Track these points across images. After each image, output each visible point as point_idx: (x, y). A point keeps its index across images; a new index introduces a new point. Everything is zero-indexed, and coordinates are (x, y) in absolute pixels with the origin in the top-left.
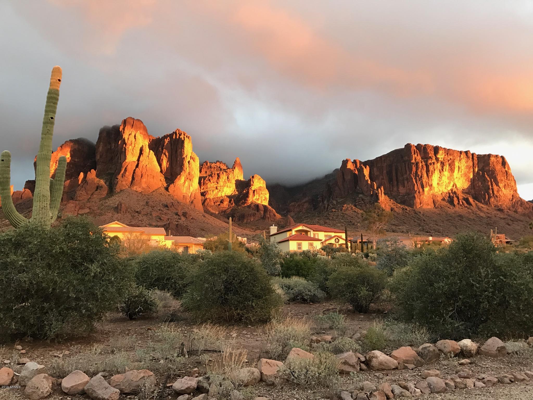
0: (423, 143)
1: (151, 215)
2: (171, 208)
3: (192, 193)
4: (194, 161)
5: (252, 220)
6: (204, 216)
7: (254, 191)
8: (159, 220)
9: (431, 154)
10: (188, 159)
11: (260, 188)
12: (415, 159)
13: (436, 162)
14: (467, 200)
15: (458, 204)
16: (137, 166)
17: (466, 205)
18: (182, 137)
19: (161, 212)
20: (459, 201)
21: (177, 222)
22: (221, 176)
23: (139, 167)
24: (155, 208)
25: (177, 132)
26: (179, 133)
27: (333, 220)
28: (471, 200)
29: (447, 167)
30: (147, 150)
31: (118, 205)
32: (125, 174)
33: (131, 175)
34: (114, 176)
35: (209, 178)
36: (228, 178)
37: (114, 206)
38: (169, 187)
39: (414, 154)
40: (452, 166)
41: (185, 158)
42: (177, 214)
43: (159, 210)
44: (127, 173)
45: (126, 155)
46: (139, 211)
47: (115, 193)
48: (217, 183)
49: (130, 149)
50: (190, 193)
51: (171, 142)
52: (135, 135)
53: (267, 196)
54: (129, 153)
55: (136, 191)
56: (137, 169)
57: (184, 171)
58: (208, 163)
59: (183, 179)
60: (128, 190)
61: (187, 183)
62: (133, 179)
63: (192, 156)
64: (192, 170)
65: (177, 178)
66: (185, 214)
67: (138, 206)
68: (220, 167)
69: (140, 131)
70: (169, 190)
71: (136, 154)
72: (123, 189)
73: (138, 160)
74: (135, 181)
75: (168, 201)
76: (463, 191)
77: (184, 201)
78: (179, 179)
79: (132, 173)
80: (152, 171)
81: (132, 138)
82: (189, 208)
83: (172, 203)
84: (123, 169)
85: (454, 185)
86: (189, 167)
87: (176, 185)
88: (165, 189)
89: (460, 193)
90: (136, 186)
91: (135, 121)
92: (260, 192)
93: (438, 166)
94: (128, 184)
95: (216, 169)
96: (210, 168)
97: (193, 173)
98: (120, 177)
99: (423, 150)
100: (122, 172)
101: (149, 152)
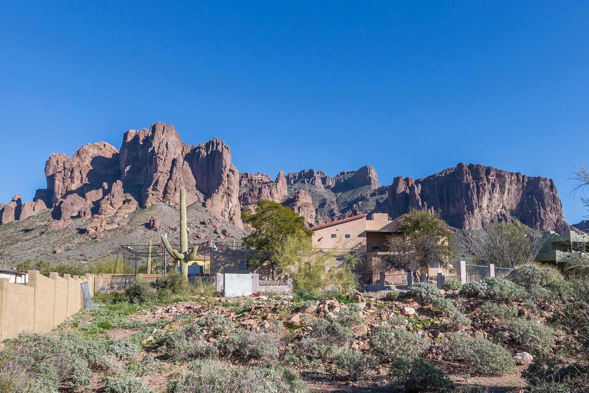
0: (475, 164)
2: (208, 225)
3: (231, 209)
4: (233, 174)
6: (245, 235)
7: (299, 208)
8: (196, 238)
9: (483, 175)
10: (227, 172)
11: (306, 205)
12: (467, 179)
13: (487, 183)
16: (170, 179)
18: (219, 148)
19: (198, 229)
21: (216, 240)
22: (263, 190)
23: (172, 179)
24: (191, 225)
25: (215, 141)
26: (216, 143)
28: (518, 222)
29: (498, 189)
30: (181, 160)
31: (150, 220)
32: (157, 186)
33: (164, 188)
34: (143, 188)
35: (249, 192)
36: (270, 192)
37: (145, 222)
38: (207, 202)
39: (466, 173)
40: (502, 187)
41: (224, 171)
42: (215, 232)
43: (196, 227)
44: (158, 185)
45: (157, 166)
46: (173, 227)
47: (146, 207)
48: (259, 197)
49: (162, 159)
50: (229, 209)
51: (207, 152)
52: (167, 143)
53: (314, 213)
54: (161, 163)
55: (169, 206)
56: (170, 181)
57: (222, 185)
58: (249, 175)
59: (221, 193)
60: (160, 204)
61: (225, 198)
62: (165, 192)
63: (232, 168)
64: (231, 184)
65: (214, 192)
66: (224, 232)
67: (173, 223)
68: (261, 180)
69: (172, 139)
70: (206, 205)
71: (168, 164)
72: (154, 203)
73: (171, 172)
74: (168, 195)
75: (206, 218)
76: (512, 213)
77: (222, 218)
78: (217, 194)
79: (164, 185)
80: (187, 184)
81: (163, 147)
82: (229, 225)
83: (210, 219)
84: (154, 181)
85: (504, 207)
86: (228, 180)
87: (214, 200)
88: (201, 204)
89: (508, 215)
90: (169, 200)
91: (165, 127)
92: (306, 209)
93: (488, 187)
94: (160, 198)
95: (257, 181)
96: (250, 181)
97: (232, 187)
98: (150, 189)
99: (474, 170)
100: (153, 184)
101: (183, 162)
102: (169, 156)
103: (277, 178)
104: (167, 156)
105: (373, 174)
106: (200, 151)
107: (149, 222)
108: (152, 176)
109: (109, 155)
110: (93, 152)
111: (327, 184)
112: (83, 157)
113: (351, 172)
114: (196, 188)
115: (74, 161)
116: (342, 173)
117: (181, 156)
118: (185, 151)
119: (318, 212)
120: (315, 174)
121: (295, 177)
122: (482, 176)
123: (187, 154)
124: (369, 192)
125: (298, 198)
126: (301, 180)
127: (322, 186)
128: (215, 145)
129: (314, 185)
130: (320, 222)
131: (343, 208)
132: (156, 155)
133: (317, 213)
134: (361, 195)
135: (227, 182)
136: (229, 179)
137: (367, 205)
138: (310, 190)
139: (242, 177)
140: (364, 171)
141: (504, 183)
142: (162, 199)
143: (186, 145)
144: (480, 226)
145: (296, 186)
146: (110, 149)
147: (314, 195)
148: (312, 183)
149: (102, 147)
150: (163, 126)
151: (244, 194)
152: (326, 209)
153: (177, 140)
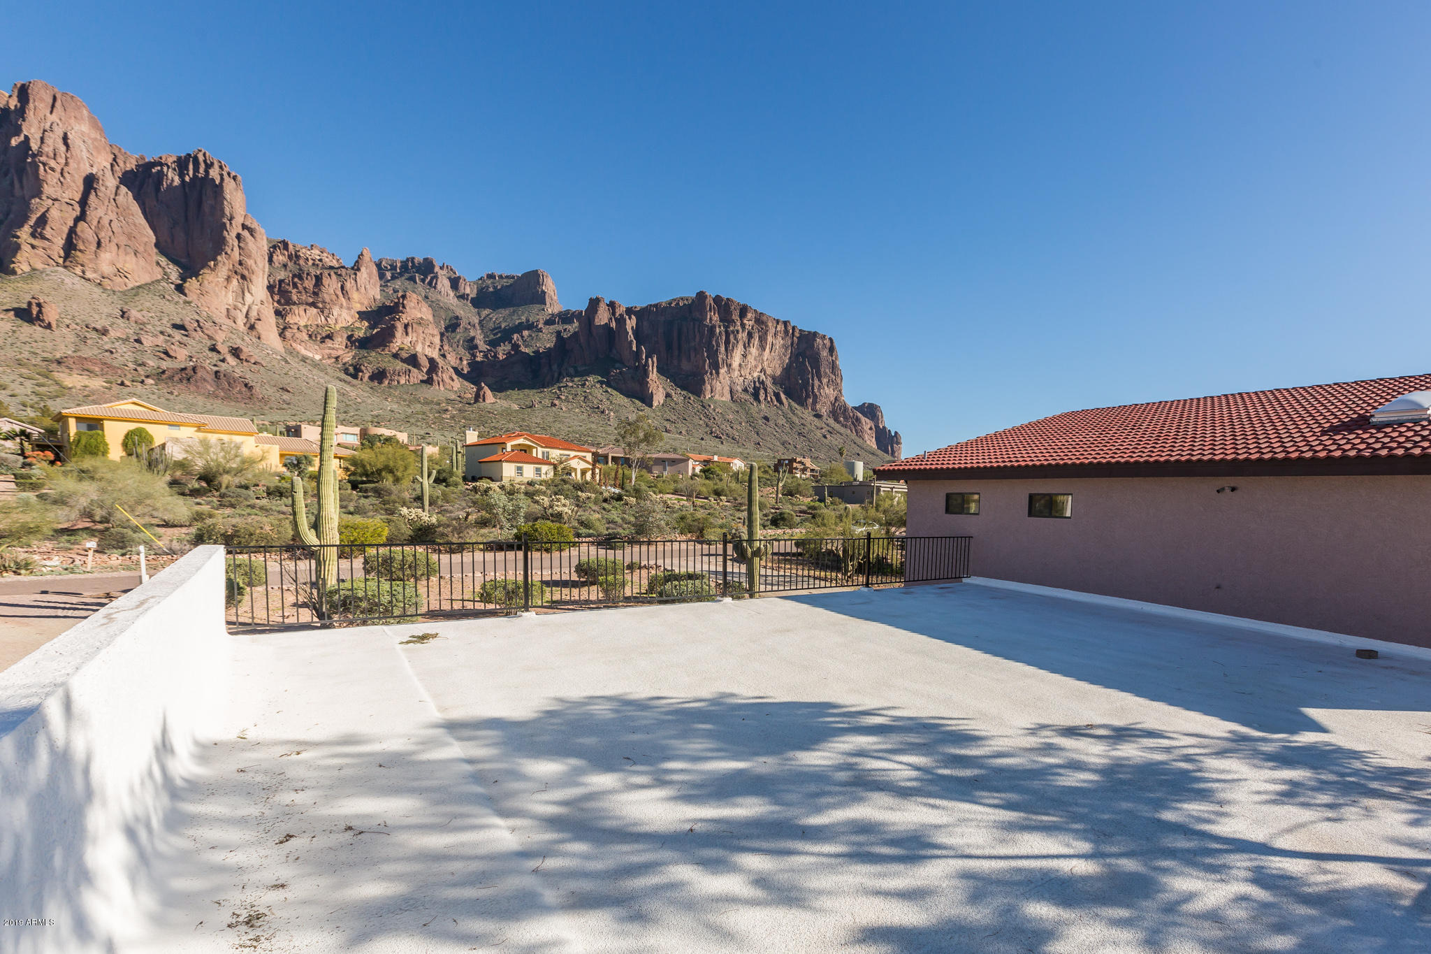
0: (725, 296)
1: (138, 341)
2: (194, 333)
3: (250, 307)
4: (252, 235)
5: (402, 382)
6: (287, 362)
7: (406, 326)
8: (163, 356)
9: (736, 316)
10: (236, 228)
11: (420, 322)
12: (711, 319)
13: (741, 330)
14: (777, 396)
15: (765, 399)
16: (82, 217)
17: (775, 403)
18: (214, 174)
19: (168, 338)
20: (766, 396)
21: (215, 365)
22: (326, 281)
23: (88, 219)
24: (149, 327)
25: (201, 158)
26: (205, 161)
27: (567, 400)
28: (783, 396)
29: (756, 341)
30: (111, 182)
31: (30, 304)
32: (43, 229)
33: (64, 236)
35: (292, 280)
36: (342, 288)
37: (16, 305)
38: (187, 285)
39: (710, 310)
40: (763, 340)
41: (228, 225)
42: (213, 349)
43: (162, 333)
44: (48, 228)
45: (39, 182)
46: (99, 327)
47: (14, 272)
48: (315, 294)
49: (53, 169)
50: (246, 307)
51: (181, 176)
52: (66, 135)
53: (437, 340)
54: (50, 178)
55: (84, 278)
56: (82, 225)
57: (226, 253)
58: (291, 247)
59: (223, 271)
60: (56, 271)
61: (235, 282)
62: (70, 246)
63: (248, 223)
64: (249, 257)
65: (205, 265)
66: (236, 352)
67: (97, 317)
68: (320, 260)
69: (81, 130)
70: (186, 291)
71: (73, 184)
72: (39, 266)
73: (83, 203)
74: (78, 253)
75: (188, 318)
76: (775, 380)
77: (230, 323)
78: (213, 270)
79: (66, 230)
80: (130, 236)
81: (54, 141)
82: (246, 338)
83: (198, 321)
84: (34, 217)
85: (763, 370)
86: (239, 246)
87: (206, 282)
88: (173, 286)
89: (769, 382)
90: (82, 265)
91: (58, 96)
92: (420, 330)
93: (743, 336)
94: (56, 257)
95: (310, 262)
96: (295, 257)
97: (250, 262)
98: (24, 233)
99: (723, 306)
100: (32, 222)
101: (118, 188)
102: (72, 163)
103: (357, 262)
104: (67, 164)
105: (549, 286)
106: (161, 173)
107: (25, 306)
108: (27, 204)
111: (462, 291)
113: (507, 277)
114: (155, 250)
116: (491, 276)
117: (109, 173)
118: (121, 164)
119: (445, 338)
120: (437, 269)
121: (393, 268)
122: (734, 317)
123: (126, 172)
124: (542, 318)
125: (404, 307)
126: (407, 275)
127: (452, 294)
128: (203, 165)
129: (435, 288)
130: (448, 356)
131: (492, 337)
132: (35, 156)
133: (442, 341)
134: (528, 321)
135: (236, 249)
136: (241, 245)
137: (539, 339)
138: (426, 297)
139: (274, 247)
140: (533, 278)
141: (766, 334)
142: (60, 261)
143: (123, 151)
144: (727, 397)
145: (398, 284)
147: (435, 307)
148: (430, 283)
150: (50, 93)
151: (281, 281)
152: (459, 335)
153: (95, 134)
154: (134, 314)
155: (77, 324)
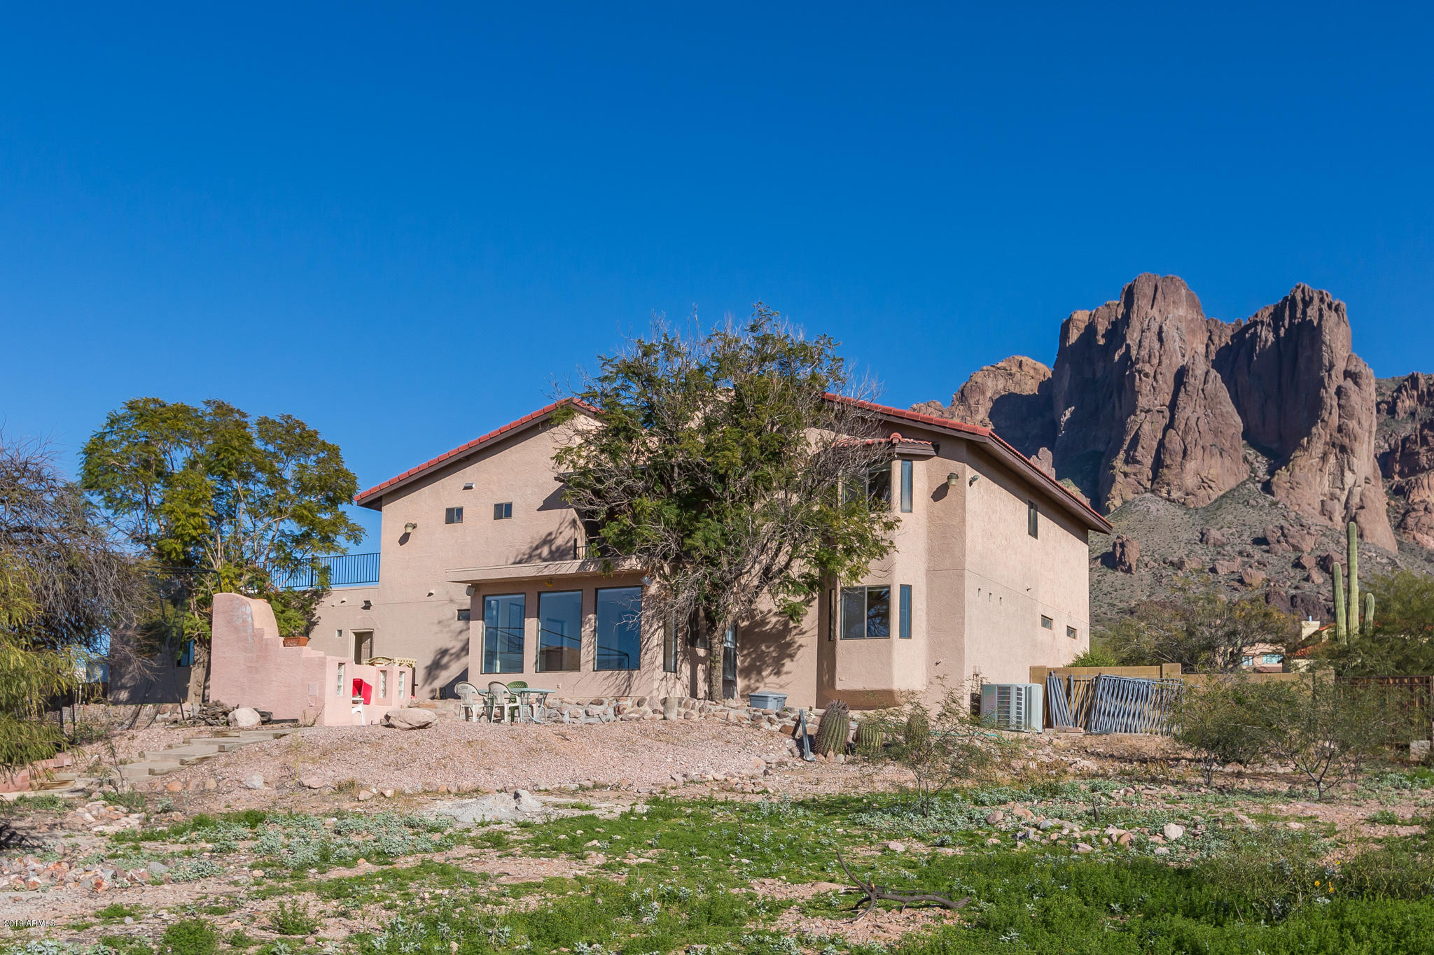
1: (1213, 570)
2: (1277, 546)
3: (1350, 492)
4: (1356, 383)
8: (1236, 584)
10: (1337, 379)
16: (1170, 425)
18: (1312, 313)
19: (1246, 559)
21: (1297, 588)
23: (1176, 424)
24: (1228, 548)
25: (1299, 296)
26: (1303, 299)
30: (1201, 367)
31: (1115, 545)
32: (1135, 451)
33: (1154, 452)
34: (1104, 461)
35: (1421, 431)
37: (1104, 550)
38: (1273, 479)
41: (1326, 380)
42: (1298, 565)
43: (1240, 553)
44: (1139, 448)
45: (1135, 394)
46: (1175, 560)
47: (1106, 511)
49: (1147, 375)
50: (1346, 492)
52: (1161, 327)
54: (1144, 386)
55: (1169, 500)
56: (1172, 432)
57: (1323, 421)
58: (1422, 381)
59: (1318, 447)
60: (1144, 499)
61: (1332, 459)
62: (1158, 464)
63: (1352, 368)
64: (1351, 416)
65: (1298, 445)
66: (1325, 563)
67: (1175, 546)
70: (1274, 488)
71: (1164, 386)
72: (1130, 496)
73: (1173, 406)
74: (1165, 471)
75: (1269, 523)
77: (1324, 521)
78: (1306, 450)
79: (1155, 445)
80: (1217, 432)
81: (1151, 340)
82: (1342, 539)
83: (1282, 528)
84: (1128, 439)
86: (1339, 405)
87: (1297, 469)
88: (1259, 486)
90: (1168, 485)
91: (1159, 285)
94: (1143, 481)
97: (1352, 424)
98: (1119, 463)
100: (1125, 447)
101: (1207, 373)
102: (1165, 361)
104: (1160, 363)
106: (1255, 335)
107: (1111, 549)
108: (1123, 424)
109: (1029, 387)
110: (994, 386)
112: (972, 402)
114: (1241, 442)
115: (954, 416)
117: (1202, 359)
118: (1216, 341)
123: (1221, 349)
128: (1300, 306)
132: (1133, 364)
135: (1335, 411)
136: (1342, 402)
139: (1399, 390)
142: (1149, 485)
143: (1219, 323)
146: (1032, 372)
149: (1014, 369)
150: (1152, 284)
153: (1192, 315)
154: (1214, 534)
155: (1155, 561)
